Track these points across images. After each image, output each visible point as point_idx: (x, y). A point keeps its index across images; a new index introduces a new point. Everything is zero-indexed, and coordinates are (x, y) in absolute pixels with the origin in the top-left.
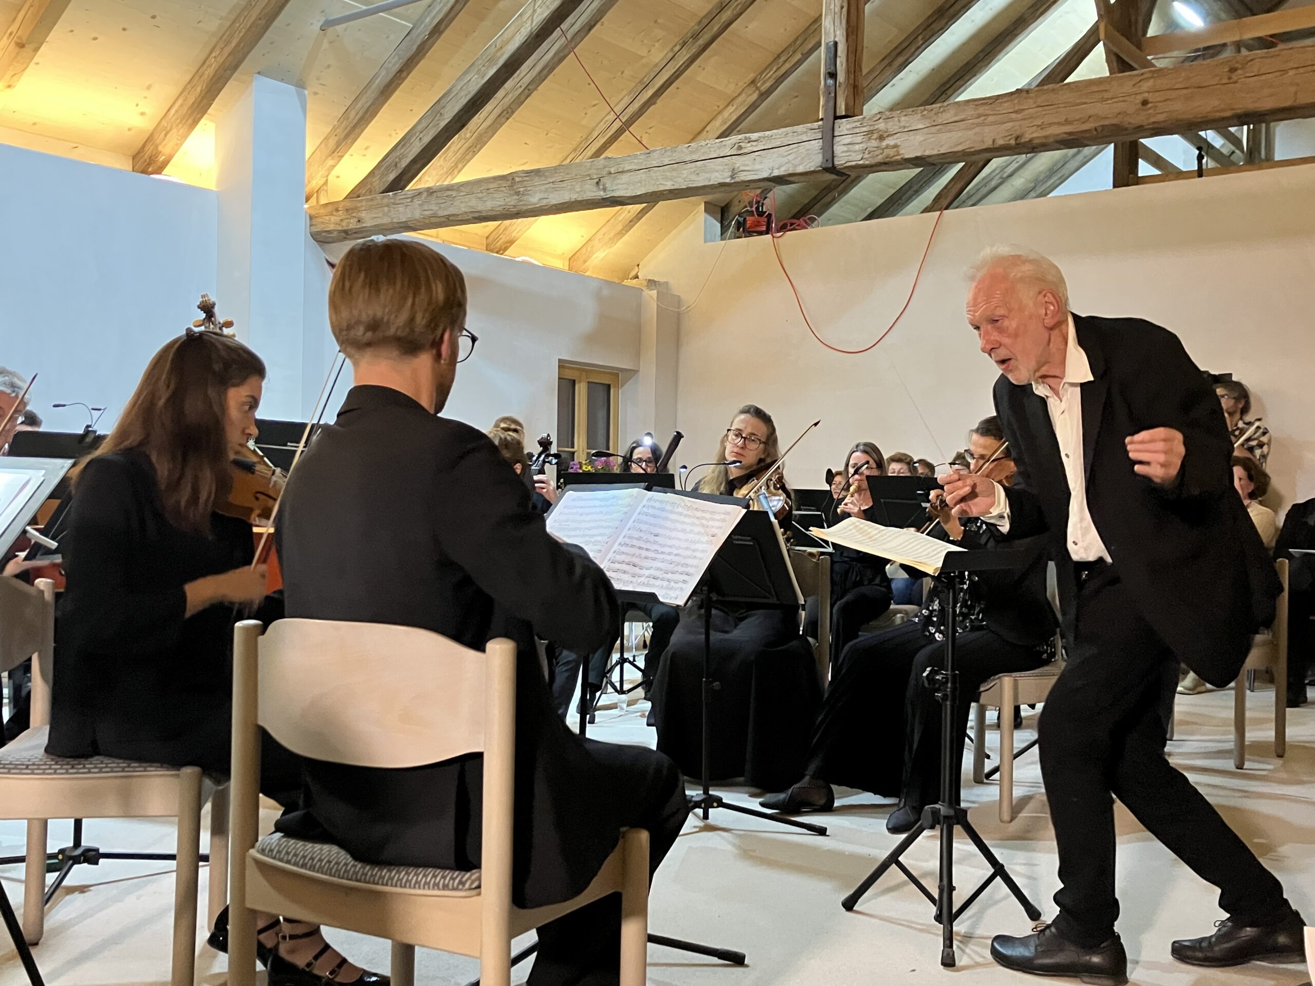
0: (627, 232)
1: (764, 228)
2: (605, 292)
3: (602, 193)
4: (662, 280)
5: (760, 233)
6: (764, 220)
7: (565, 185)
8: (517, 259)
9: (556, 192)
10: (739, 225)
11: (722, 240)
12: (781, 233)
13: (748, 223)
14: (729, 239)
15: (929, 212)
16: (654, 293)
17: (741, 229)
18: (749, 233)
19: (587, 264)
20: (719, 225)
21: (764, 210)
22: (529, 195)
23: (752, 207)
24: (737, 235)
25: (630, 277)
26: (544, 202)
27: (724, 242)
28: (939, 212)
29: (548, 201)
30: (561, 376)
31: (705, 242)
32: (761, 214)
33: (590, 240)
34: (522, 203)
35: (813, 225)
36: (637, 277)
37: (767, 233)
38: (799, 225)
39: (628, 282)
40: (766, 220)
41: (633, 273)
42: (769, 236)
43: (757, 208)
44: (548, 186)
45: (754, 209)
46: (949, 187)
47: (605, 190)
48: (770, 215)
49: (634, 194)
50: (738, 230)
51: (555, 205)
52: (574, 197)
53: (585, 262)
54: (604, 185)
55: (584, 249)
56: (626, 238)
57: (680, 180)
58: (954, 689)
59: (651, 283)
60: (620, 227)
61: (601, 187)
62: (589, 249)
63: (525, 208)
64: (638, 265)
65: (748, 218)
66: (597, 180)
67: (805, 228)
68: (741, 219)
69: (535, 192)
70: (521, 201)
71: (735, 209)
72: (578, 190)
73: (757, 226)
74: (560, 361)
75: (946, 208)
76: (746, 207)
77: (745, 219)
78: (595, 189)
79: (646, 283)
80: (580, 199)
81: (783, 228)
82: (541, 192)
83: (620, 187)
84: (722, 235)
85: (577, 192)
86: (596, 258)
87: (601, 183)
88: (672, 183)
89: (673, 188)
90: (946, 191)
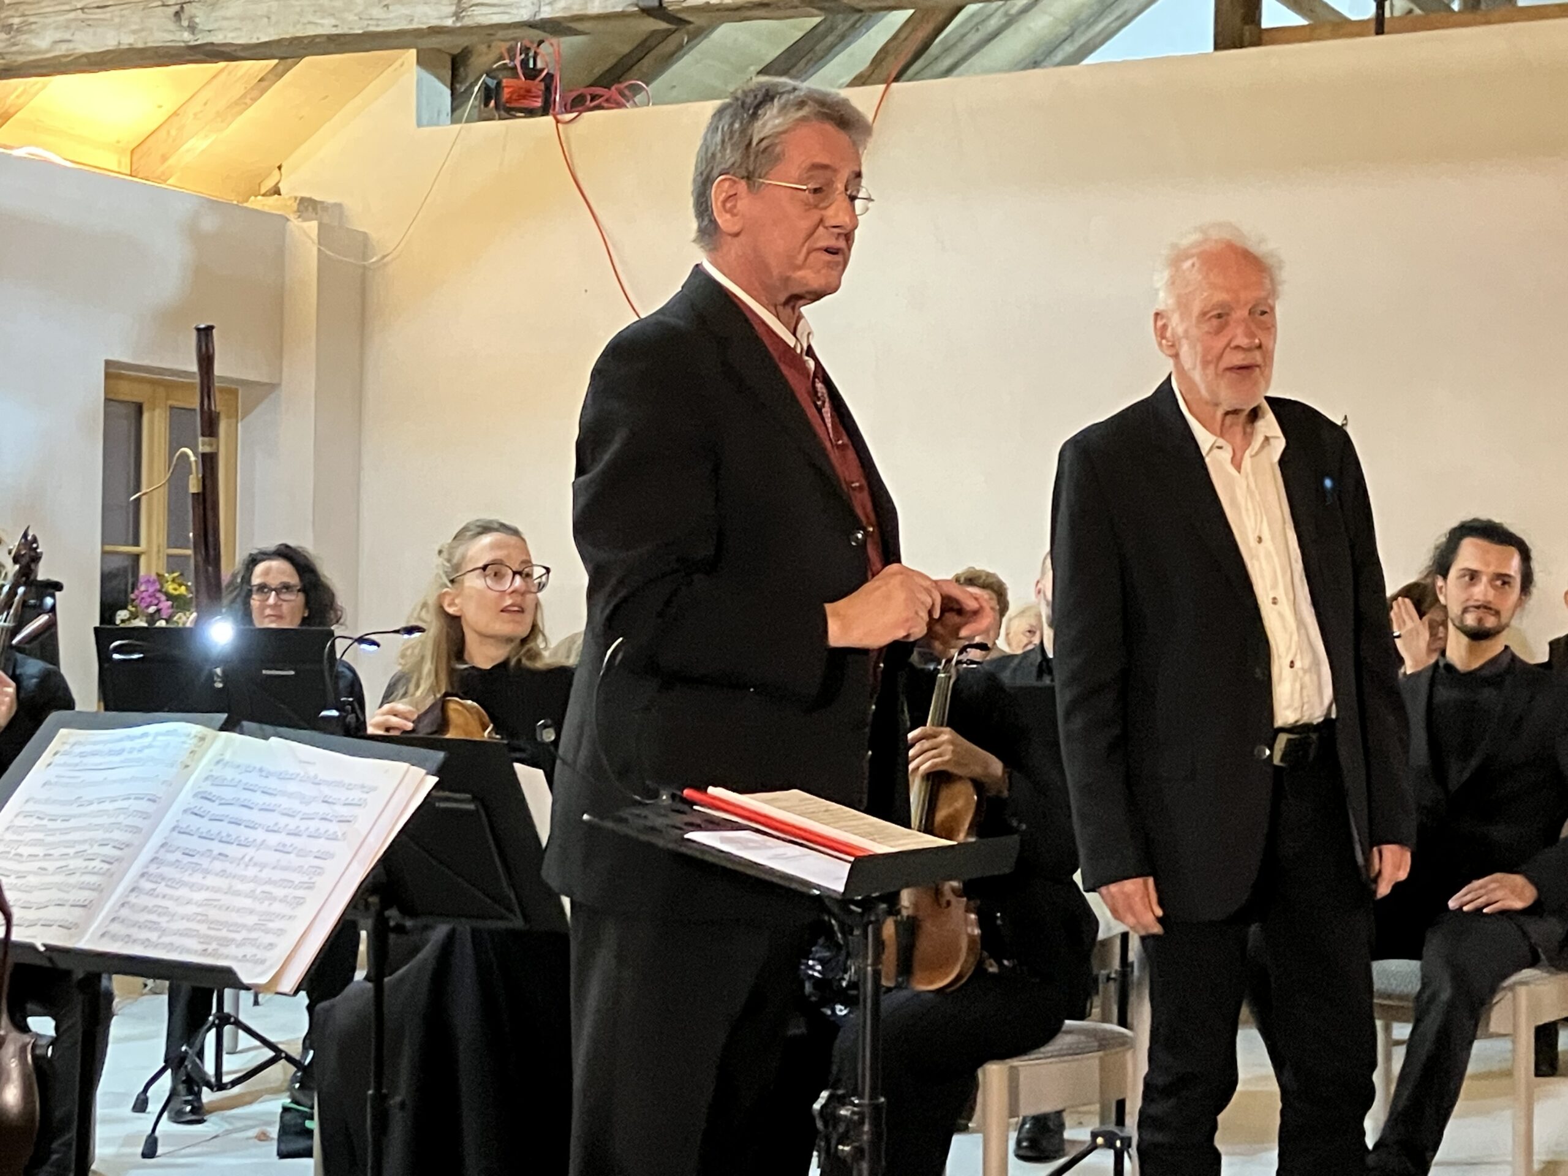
0: (254, 100)
1: (538, 103)
2: (209, 223)
3: (186, 36)
4: (330, 199)
5: (531, 113)
6: (538, 86)
7: (108, 16)
8: (16, 153)
9: (91, 30)
10: (488, 94)
11: (454, 121)
12: (575, 114)
13: (506, 94)
14: (467, 121)
15: (863, 84)
16: (312, 226)
17: (492, 103)
18: (508, 111)
19: (171, 161)
20: (447, 92)
21: (539, 65)
22: (31, 31)
23: (512, 59)
24: (485, 115)
25: (263, 191)
26: (62, 49)
27: (458, 126)
28: (882, 87)
29: (71, 46)
30: (111, 396)
31: (419, 124)
32: (532, 74)
33: (175, 114)
34: (14, 49)
35: (637, 99)
36: (277, 191)
37: (545, 111)
38: (607, 100)
39: (257, 203)
40: (542, 86)
41: (268, 184)
42: (549, 119)
43: (524, 63)
44: (72, 15)
45: (517, 62)
46: (903, 36)
47: (192, 28)
48: (550, 76)
49: (254, 41)
50: (486, 104)
51: (87, 56)
52: (127, 40)
53: (164, 158)
54: (191, 18)
55: (163, 133)
56: (250, 112)
57: (351, 17)
59: (307, 206)
60: (238, 91)
61: (185, 23)
62: (173, 132)
63: (21, 59)
64: (280, 168)
65: (505, 82)
66: (177, 8)
67: (620, 105)
68: (492, 83)
69: (45, 27)
70: (14, 44)
71: (483, 59)
72: (134, 27)
73: (524, 97)
74: (108, 363)
75: (897, 79)
76: (501, 58)
77: (499, 84)
78: (172, 26)
79: (295, 206)
80: (140, 45)
81: (578, 104)
82: (57, 28)
83: (225, 23)
84: (453, 110)
85: (134, 32)
86: (188, 151)
87: (184, 16)
88: (333, 22)
89: (335, 31)
90: (895, 43)
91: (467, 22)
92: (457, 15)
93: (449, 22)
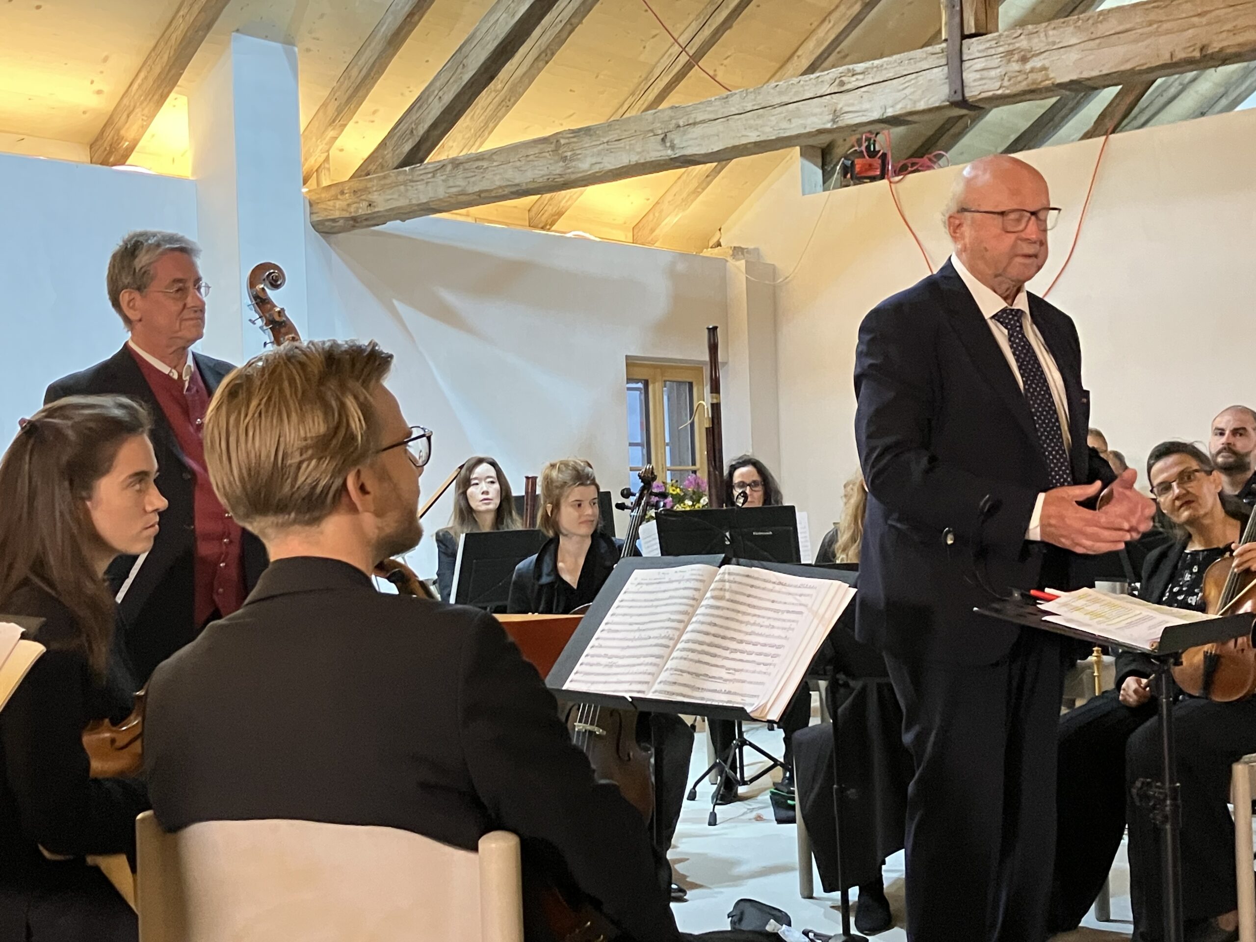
0: (704, 189)
1: (878, 173)
2: (681, 267)
3: (669, 152)
4: (751, 246)
5: (873, 179)
6: (877, 162)
7: (622, 145)
8: (568, 235)
9: (612, 154)
10: (846, 170)
11: (824, 190)
12: (901, 177)
13: (857, 168)
14: (834, 188)
15: (1090, 137)
16: (742, 264)
17: (849, 176)
18: (859, 179)
19: (657, 232)
20: (820, 172)
21: (877, 148)
22: (578, 159)
23: (860, 145)
24: (843, 184)
25: (710, 245)
26: (597, 168)
27: (827, 193)
28: (1103, 138)
29: (601, 166)
30: (630, 377)
31: (804, 194)
32: (872, 154)
33: (657, 203)
34: (570, 171)
35: (940, 162)
36: (719, 244)
37: (882, 177)
38: (921, 166)
39: (708, 253)
40: (880, 161)
41: (714, 241)
42: (885, 182)
43: (868, 148)
44: (601, 147)
45: (863, 148)
46: (1114, 105)
47: (673, 147)
48: (884, 155)
49: (710, 151)
50: (845, 176)
51: (611, 171)
52: (634, 159)
53: (653, 230)
54: (672, 141)
55: (651, 216)
56: (701, 198)
57: (768, 129)
58: (1175, 806)
59: (738, 251)
60: (694, 184)
61: (668, 144)
62: (657, 214)
63: (573, 177)
64: (720, 230)
65: (856, 161)
66: (663, 136)
67: (929, 168)
68: (849, 163)
69: (585, 157)
70: (569, 168)
71: (840, 150)
72: (639, 150)
73: (866, 170)
74: (627, 357)
75: (1113, 132)
76: (853, 146)
77: (853, 163)
78: (660, 148)
79: (731, 252)
80: (642, 161)
81: (902, 170)
82: (592, 156)
83: (691, 142)
84: (824, 183)
85: (638, 153)
86: (666, 224)
87: (668, 140)
88: (758, 133)
89: (758, 139)
90: (1110, 109)
91: (841, 124)
92: (834, 121)
93: (829, 126)
